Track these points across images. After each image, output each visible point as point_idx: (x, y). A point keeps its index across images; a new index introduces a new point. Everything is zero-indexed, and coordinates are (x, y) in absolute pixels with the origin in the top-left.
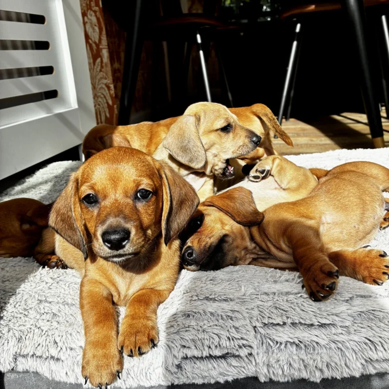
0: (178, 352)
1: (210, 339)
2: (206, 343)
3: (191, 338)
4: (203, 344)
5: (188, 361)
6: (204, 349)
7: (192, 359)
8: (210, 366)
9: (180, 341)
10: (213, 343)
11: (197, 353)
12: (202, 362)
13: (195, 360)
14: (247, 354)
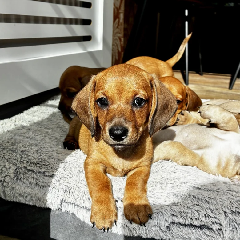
0: (169, 218)
1: (192, 213)
2: (189, 215)
3: (178, 210)
4: (187, 216)
5: (175, 225)
6: (187, 219)
7: (178, 225)
8: (190, 231)
9: (170, 211)
10: (194, 216)
11: (182, 221)
12: (184, 227)
13: (180, 225)
14: (218, 229)
